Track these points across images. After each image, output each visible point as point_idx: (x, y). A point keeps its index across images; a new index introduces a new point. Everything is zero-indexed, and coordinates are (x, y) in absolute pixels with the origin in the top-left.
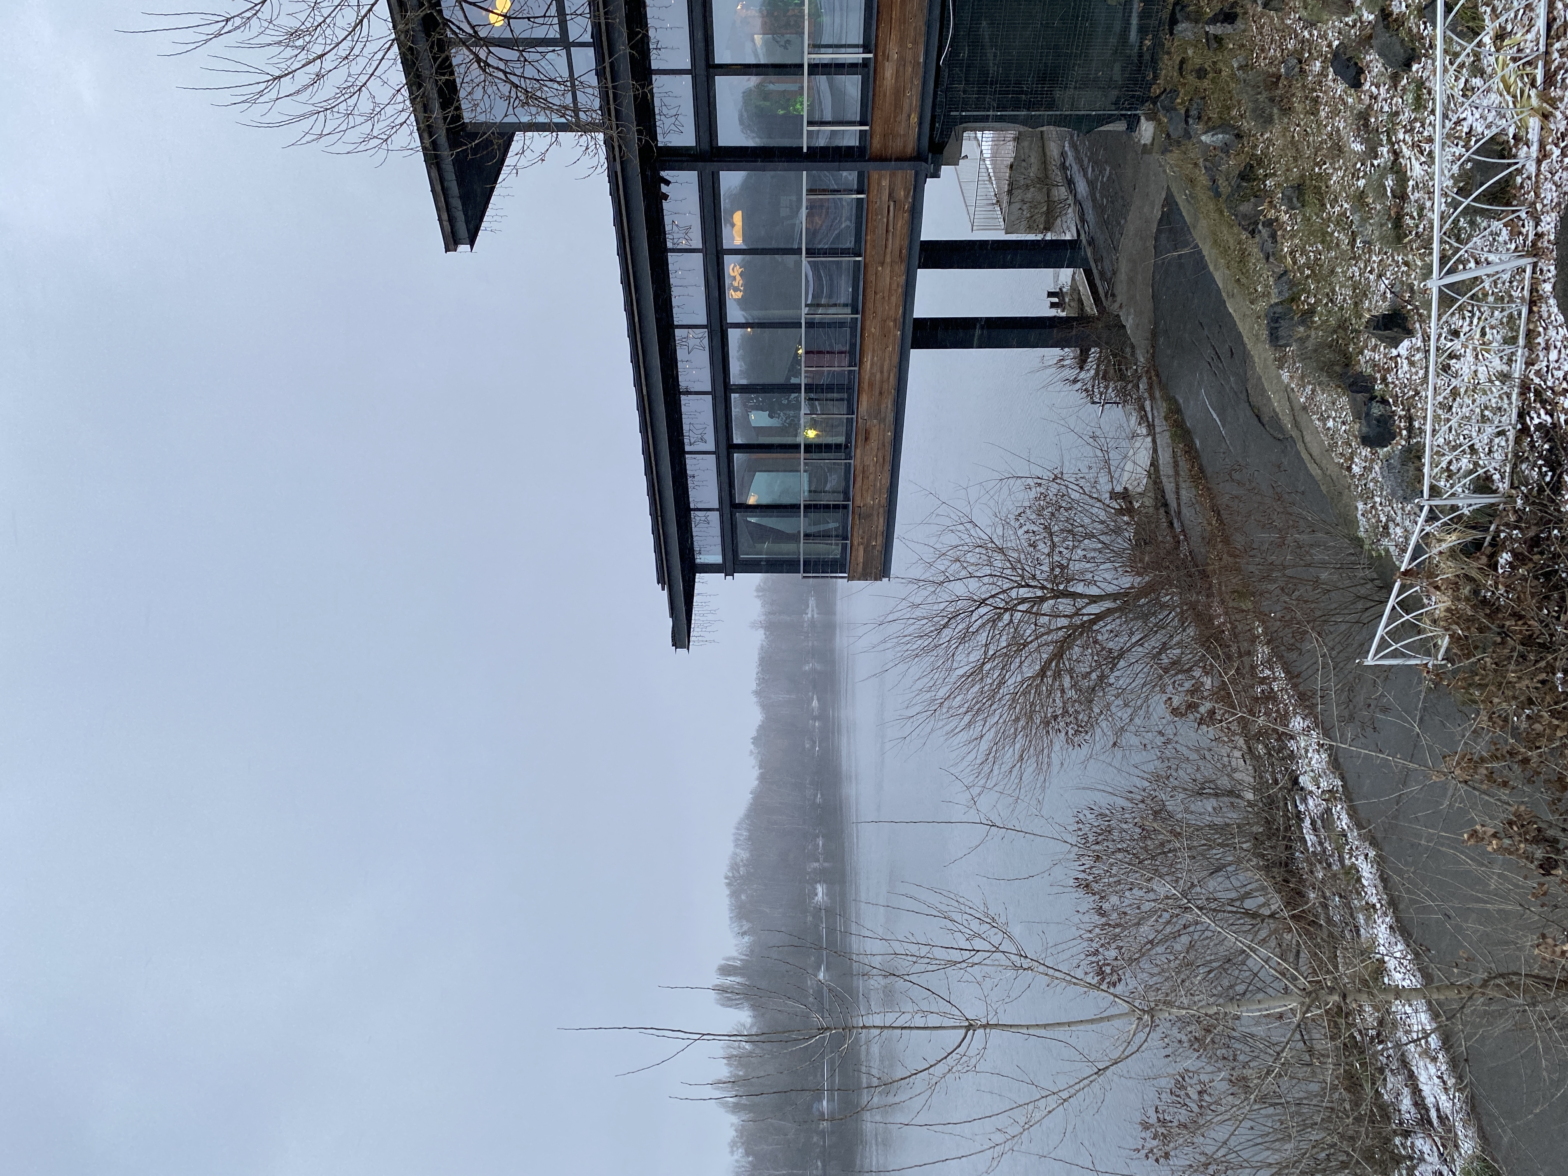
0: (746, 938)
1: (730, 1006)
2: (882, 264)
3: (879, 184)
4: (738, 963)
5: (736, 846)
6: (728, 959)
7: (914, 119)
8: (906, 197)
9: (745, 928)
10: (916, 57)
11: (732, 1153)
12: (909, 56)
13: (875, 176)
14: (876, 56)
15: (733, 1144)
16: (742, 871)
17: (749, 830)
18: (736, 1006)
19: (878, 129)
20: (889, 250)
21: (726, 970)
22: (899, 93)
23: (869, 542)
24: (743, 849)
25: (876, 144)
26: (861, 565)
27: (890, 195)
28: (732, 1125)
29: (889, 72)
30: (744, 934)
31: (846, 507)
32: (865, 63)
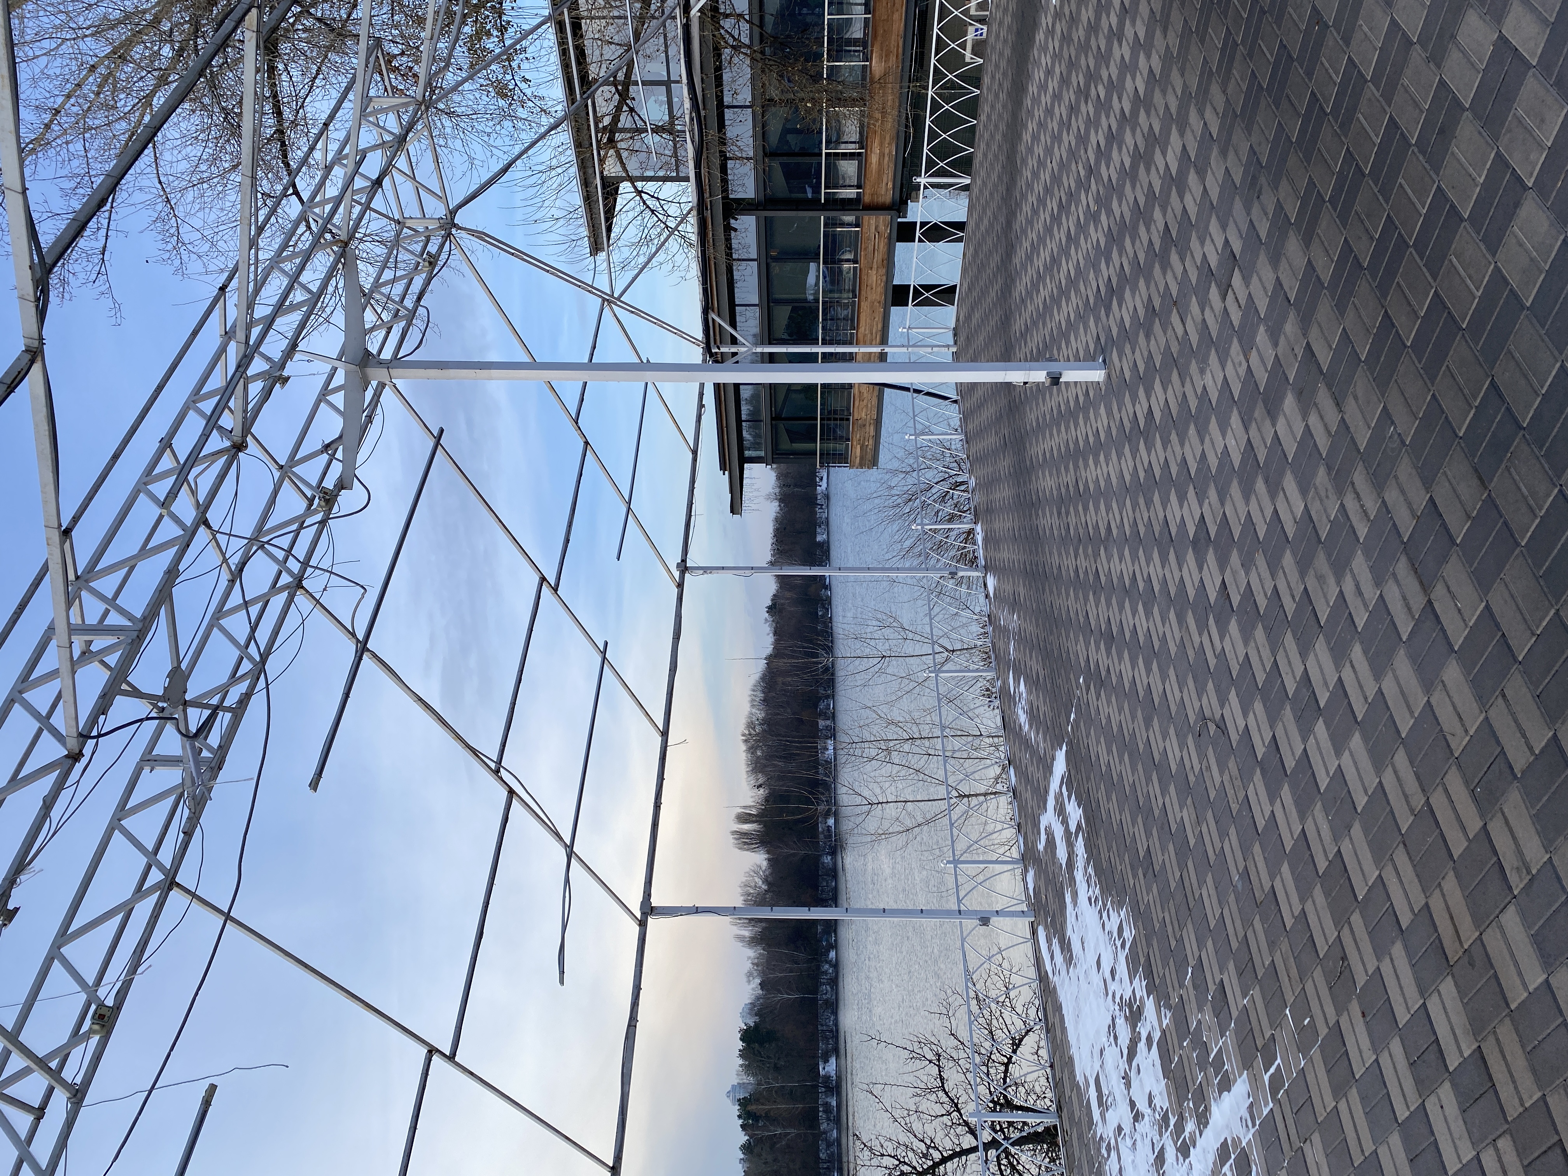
0: (762, 790)
1: (748, 850)
2: (871, 268)
3: (869, 222)
4: (754, 812)
5: (753, 706)
6: (745, 807)
7: (890, 185)
8: (886, 230)
9: (761, 781)
10: (890, 152)
11: (749, 982)
12: (887, 151)
13: (866, 218)
14: (866, 151)
15: (750, 975)
16: (758, 729)
17: (764, 692)
18: (752, 850)
19: (868, 191)
20: (875, 260)
21: (743, 818)
22: (880, 172)
23: (864, 442)
24: (758, 709)
25: (867, 199)
26: (858, 459)
27: (876, 229)
28: (749, 958)
29: (874, 159)
30: (760, 786)
31: (848, 420)
32: (860, 154)
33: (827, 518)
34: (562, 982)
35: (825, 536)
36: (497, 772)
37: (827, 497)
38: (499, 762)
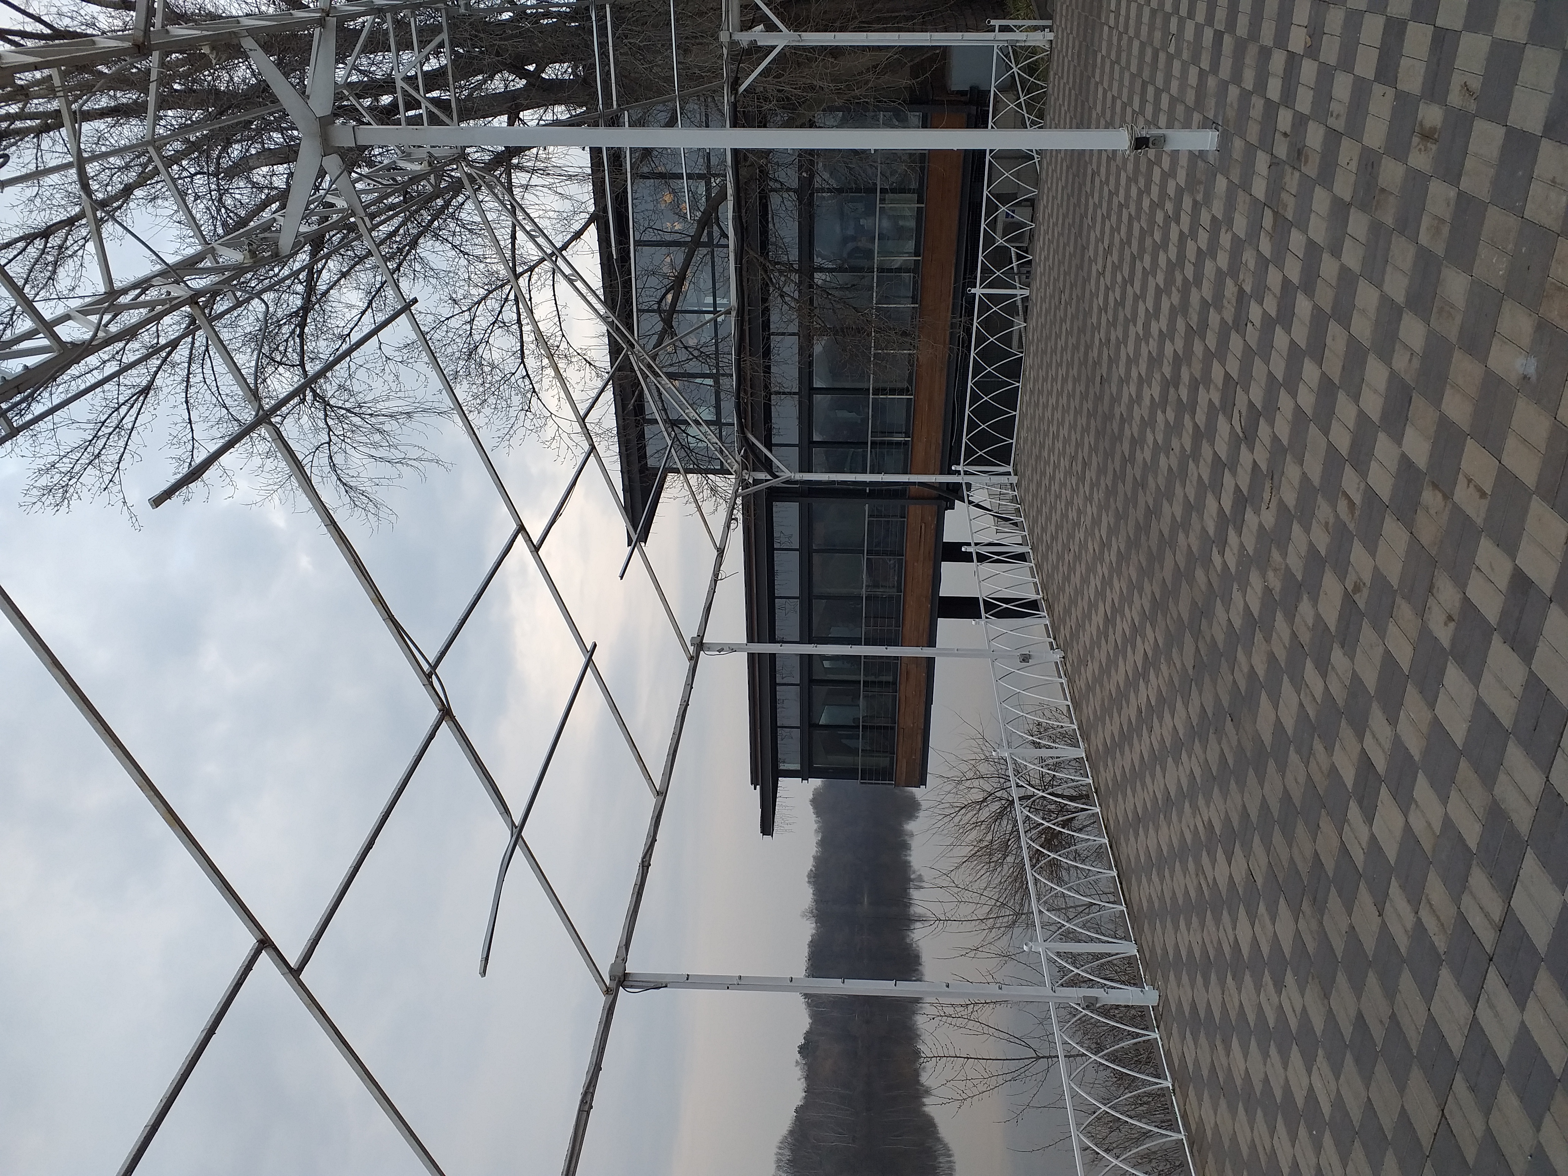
2: (918, 561)
3: (915, 512)
8: (932, 521)
10: (936, 441)
12: (933, 439)
13: (912, 507)
14: (912, 439)
17: (792, 1151)
20: (921, 553)
22: (926, 460)
23: (910, 756)
26: (904, 775)
27: (922, 519)
29: (920, 447)
31: (893, 728)
32: (906, 443)
34: (484, 973)
36: (429, 676)
38: (434, 667)
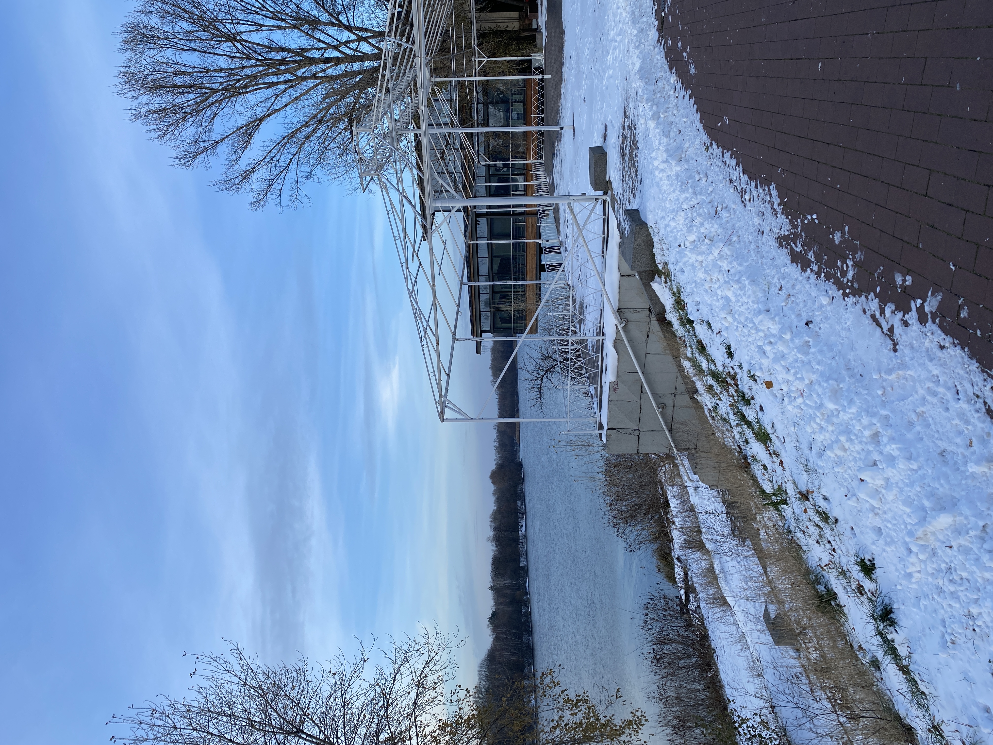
3: (529, 220)
5: (480, 678)
27: (531, 223)
33: (526, 551)
35: (525, 563)
37: (526, 537)
